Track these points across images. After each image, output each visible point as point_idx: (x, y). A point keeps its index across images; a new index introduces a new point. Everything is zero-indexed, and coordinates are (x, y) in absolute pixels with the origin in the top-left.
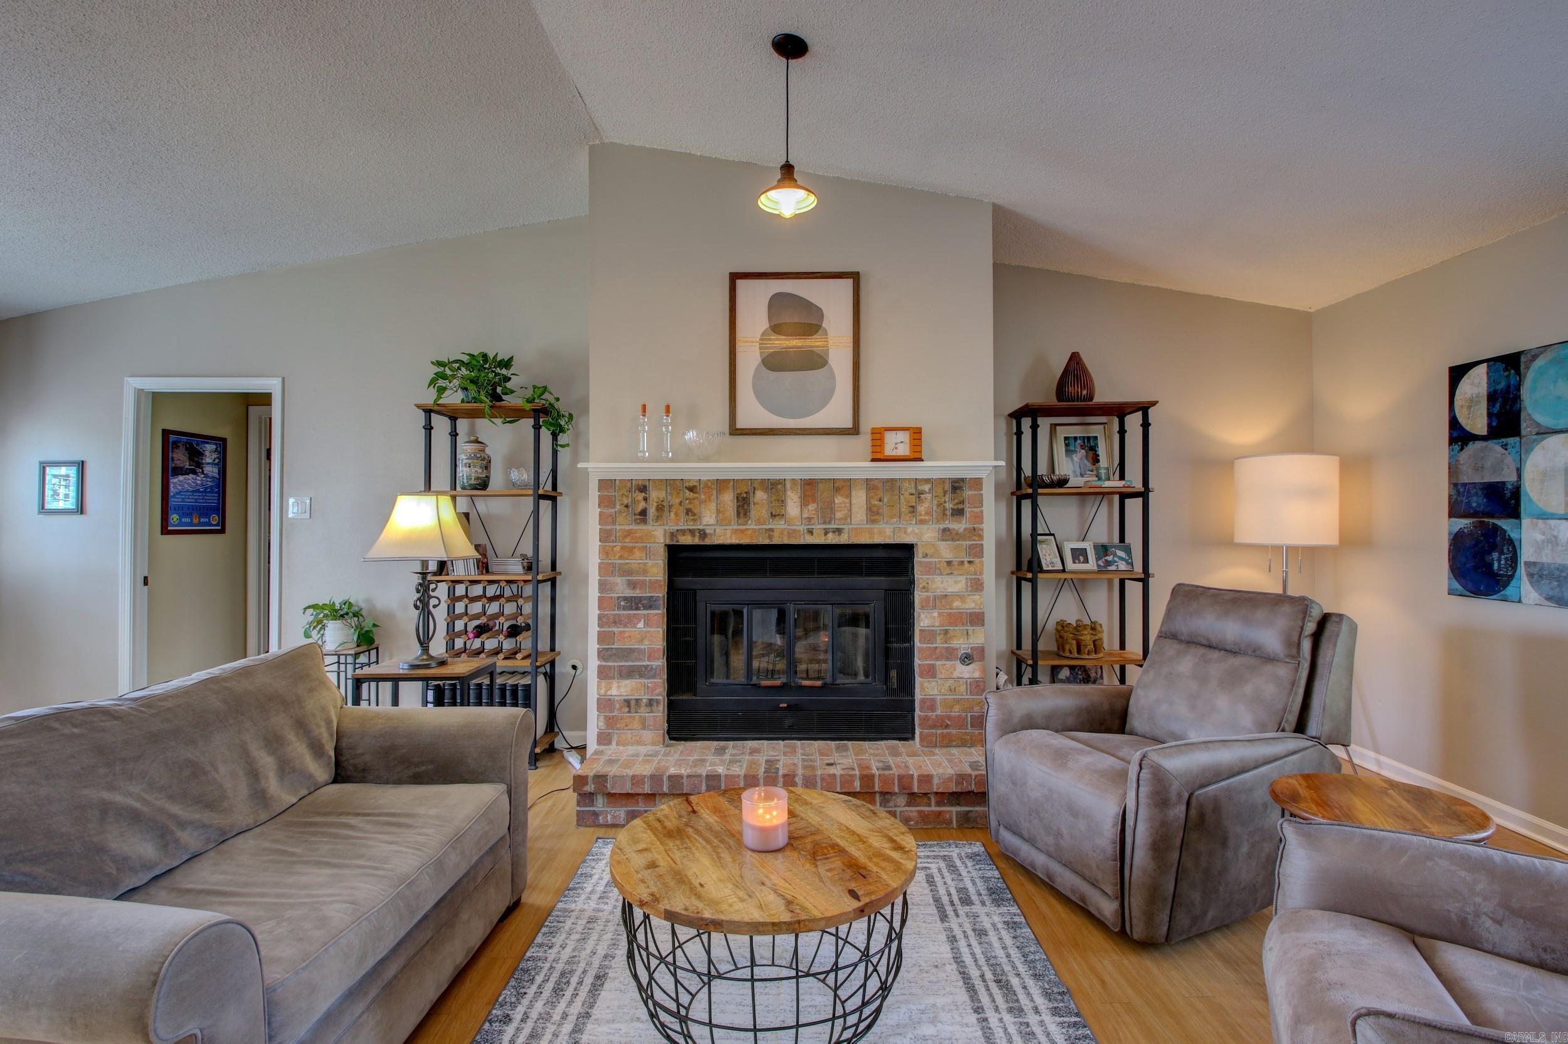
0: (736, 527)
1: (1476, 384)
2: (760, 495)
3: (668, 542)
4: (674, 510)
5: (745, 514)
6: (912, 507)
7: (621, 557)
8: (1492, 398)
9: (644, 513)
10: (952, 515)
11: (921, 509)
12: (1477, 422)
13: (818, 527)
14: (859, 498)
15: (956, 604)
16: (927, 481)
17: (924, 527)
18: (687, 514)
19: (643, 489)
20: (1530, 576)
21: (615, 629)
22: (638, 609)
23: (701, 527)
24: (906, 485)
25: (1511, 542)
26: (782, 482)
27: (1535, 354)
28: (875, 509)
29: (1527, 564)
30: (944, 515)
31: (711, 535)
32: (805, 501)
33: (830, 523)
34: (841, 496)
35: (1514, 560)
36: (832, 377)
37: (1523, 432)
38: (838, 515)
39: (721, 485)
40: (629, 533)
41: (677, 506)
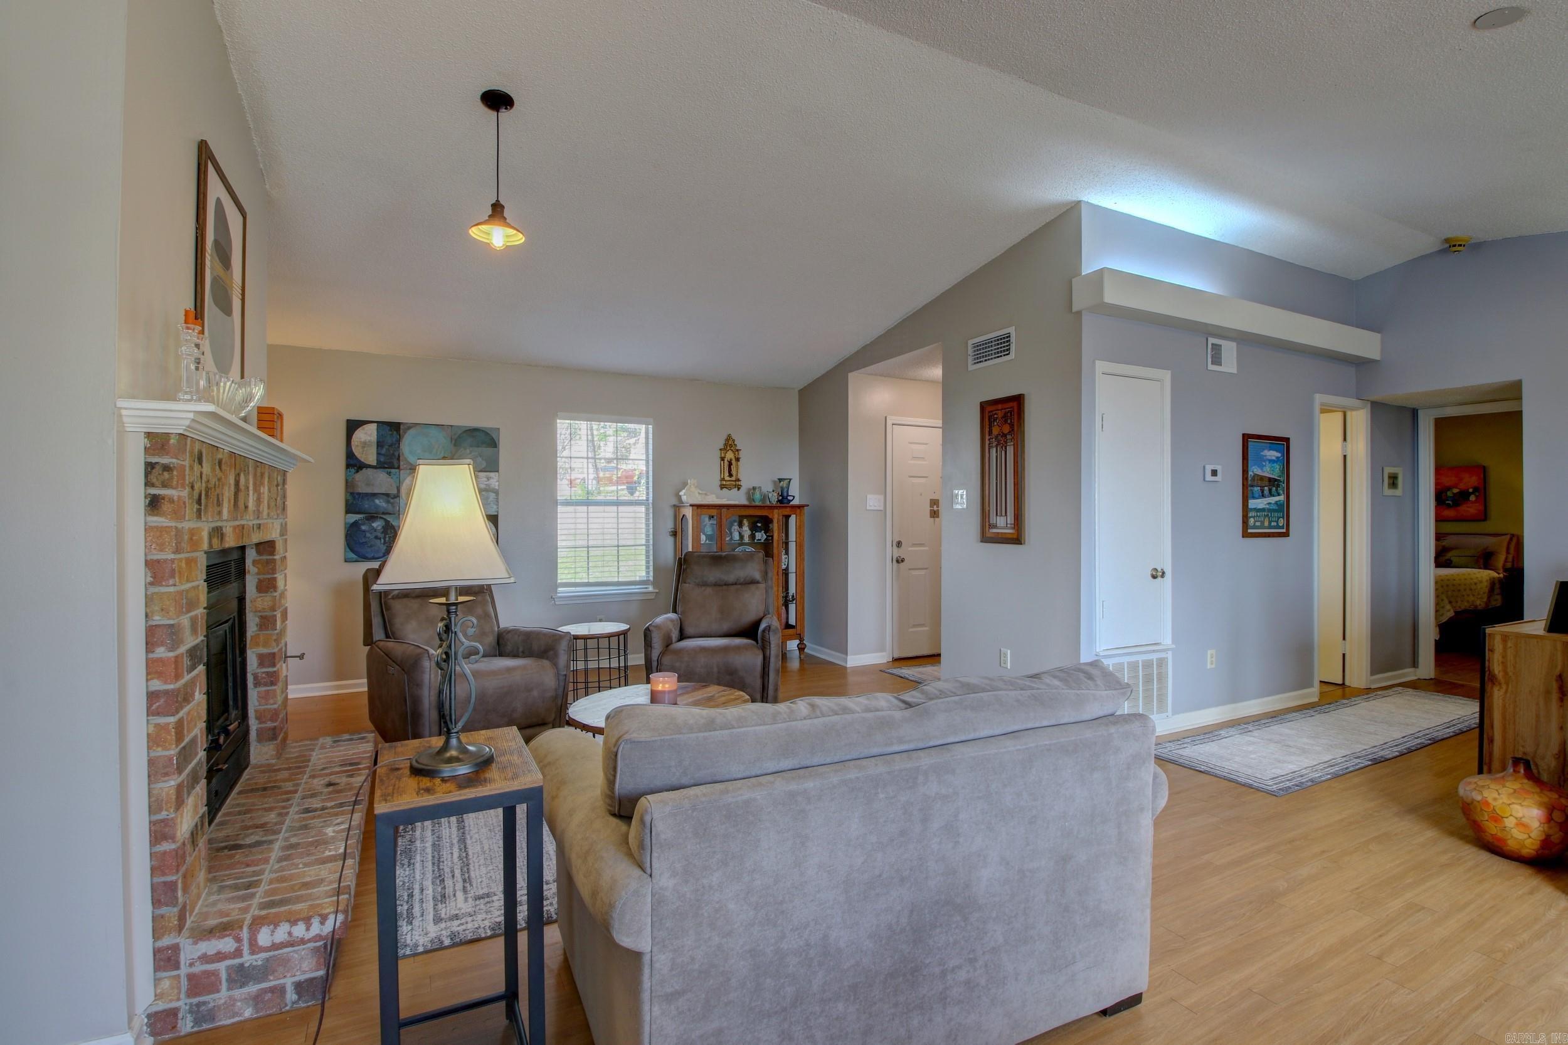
0: (233, 523)
1: (367, 435)
3: (207, 549)
4: (212, 496)
5: (237, 505)
7: (187, 579)
8: (380, 444)
9: (200, 499)
12: (370, 456)
16: (280, 472)
18: (217, 503)
19: (200, 458)
22: (195, 667)
27: (410, 426)
33: (259, 517)
36: (234, 327)
37: (400, 467)
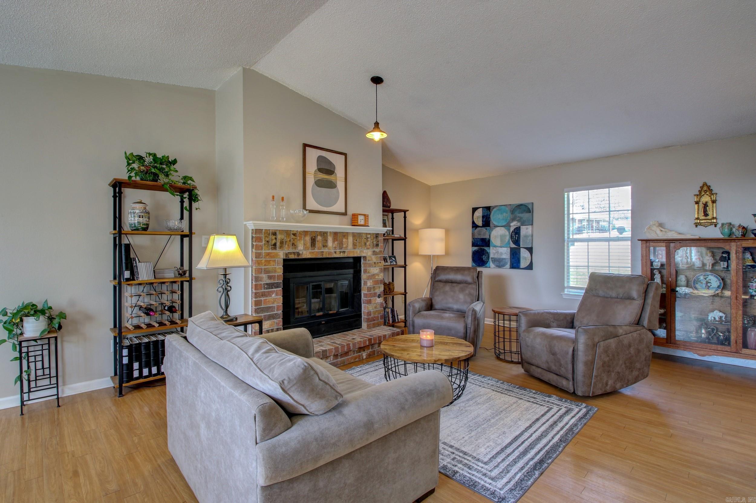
0: (310, 251)
1: (479, 213)
2: (319, 238)
3: (285, 258)
4: (287, 243)
5: (314, 245)
6: (365, 243)
7: (265, 265)
8: (483, 217)
9: (275, 245)
10: (376, 246)
11: (368, 244)
12: (479, 222)
13: (338, 251)
14: (350, 239)
15: (377, 277)
16: (370, 234)
17: (369, 250)
18: (292, 245)
19: (275, 234)
20: (492, 261)
21: (262, 299)
22: (272, 288)
23: (298, 251)
24: (364, 235)
25: (488, 253)
26: (326, 233)
27: (494, 208)
28: (355, 244)
29: (492, 258)
30: (374, 246)
31: (301, 254)
32: (335, 240)
33: (341, 249)
34: (345, 238)
35: (488, 257)
36: (338, 192)
37: (491, 226)
38: (344, 246)
39: (306, 233)
40: (268, 254)
41: (289, 242)
